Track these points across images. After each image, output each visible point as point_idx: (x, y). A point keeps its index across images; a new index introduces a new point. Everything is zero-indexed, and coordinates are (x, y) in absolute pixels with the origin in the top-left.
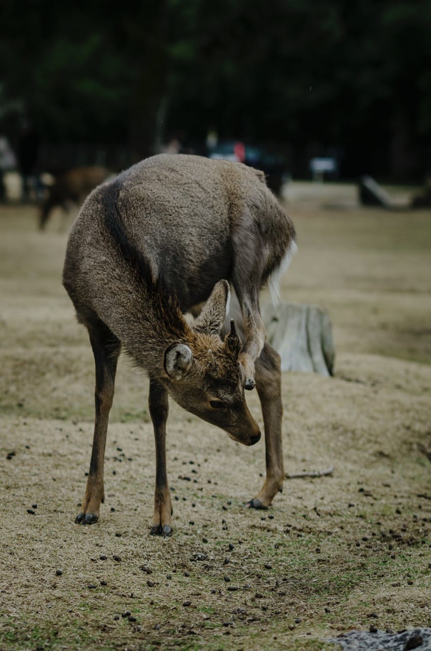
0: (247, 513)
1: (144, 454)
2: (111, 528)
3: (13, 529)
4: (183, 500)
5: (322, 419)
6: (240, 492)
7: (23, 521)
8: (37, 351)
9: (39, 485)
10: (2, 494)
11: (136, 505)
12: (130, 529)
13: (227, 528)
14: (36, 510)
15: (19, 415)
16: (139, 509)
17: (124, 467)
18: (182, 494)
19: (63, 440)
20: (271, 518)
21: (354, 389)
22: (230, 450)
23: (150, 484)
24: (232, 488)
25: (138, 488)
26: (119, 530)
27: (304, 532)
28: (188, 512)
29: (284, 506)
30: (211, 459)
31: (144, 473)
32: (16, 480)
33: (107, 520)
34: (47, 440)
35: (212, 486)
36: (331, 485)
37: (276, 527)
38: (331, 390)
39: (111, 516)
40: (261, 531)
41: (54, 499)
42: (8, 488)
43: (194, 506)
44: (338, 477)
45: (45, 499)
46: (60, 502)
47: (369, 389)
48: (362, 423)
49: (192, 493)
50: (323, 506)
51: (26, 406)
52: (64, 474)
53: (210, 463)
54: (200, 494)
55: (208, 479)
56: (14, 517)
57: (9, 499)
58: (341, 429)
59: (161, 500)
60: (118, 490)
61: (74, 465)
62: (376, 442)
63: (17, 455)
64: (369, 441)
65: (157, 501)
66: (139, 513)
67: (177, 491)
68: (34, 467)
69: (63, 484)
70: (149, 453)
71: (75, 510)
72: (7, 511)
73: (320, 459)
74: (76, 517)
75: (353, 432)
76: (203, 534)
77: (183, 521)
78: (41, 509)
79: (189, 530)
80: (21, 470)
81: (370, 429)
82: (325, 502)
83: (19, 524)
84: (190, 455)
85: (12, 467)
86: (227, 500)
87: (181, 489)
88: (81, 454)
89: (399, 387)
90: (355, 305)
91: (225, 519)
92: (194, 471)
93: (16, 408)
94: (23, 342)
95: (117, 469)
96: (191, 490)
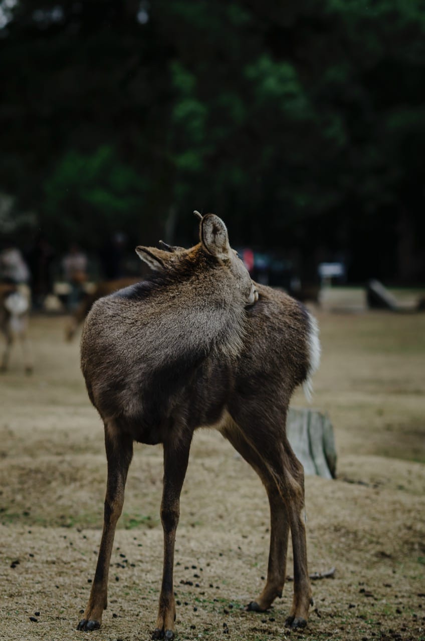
0: (248, 616)
1: (147, 559)
2: (113, 634)
3: (16, 637)
4: (184, 605)
5: (323, 521)
6: (242, 595)
7: (25, 629)
8: (44, 459)
9: (42, 593)
10: (6, 602)
11: (138, 611)
12: (132, 635)
13: (228, 632)
14: (38, 617)
15: (25, 523)
16: (140, 614)
17: (127, 573)
18: (184, 598)
19: (67, 547)
20: (272, 620)
21: (356, 490)
22: (232, 554)
23: (152, 590)
24: (234, 592)
25: (140, 594)
26: (120, 635)
27: (304, 633)
28: (189, 616)
29: (286, 609)
30: (214, 563)
31: (147, 578)
32: (19, 588)
33: (109, 626)
34: (51, 549)
35: (214, 590)
36: (332, 586)
37: (276, 629)
38: (333, 492)
39: (113, 622)
40: (262, 634)
41: (57, 606)
42: (11, 596)
43: (195, 610)
44: (339, 578)
45: (48, 606)
46: (62, 609)
47: (371, 490)
48: (364, 525)
49: (194, 597)
50: (324, 608)
51: (32, 514)
52: (67, 581)
53: (212, 567)
54: (202, 598)
55: (210, 582)
56: (16, 625)
57: (12, 607)
58: (343, 531)
59: (165, 605)
60: (120, 596)
61: (77, 572)
62: (378, 543)
63: (21, 564)
64: (371, 542)
65: (161, 606)
66: (141, 618)
67: (179, 596)
68: (38, 575)
69: (66, 591)
70: (152, 558)
71: (77, 617)
72: (10, 619)
73: (322, 561)
74: (78, 624)
75: (355, 533)
76: (204, 638)
77: (185, 625)
78: (44, 616)
79: (191, 634)
80: (25, 578)
81: (372, 530)
82: (326, 603)
83: (22, 632)
84: (192, 559)
85: (16, 575)
86: (228, 603)
87: (183, 594)
88: (84, 561)
89: (401, 488)
90: (361, 407)
91: (226, 622)
92: (196, 576)
93: (22, 517)
94: (30, 452)
95: (120, 575)
96: (193, 594)
